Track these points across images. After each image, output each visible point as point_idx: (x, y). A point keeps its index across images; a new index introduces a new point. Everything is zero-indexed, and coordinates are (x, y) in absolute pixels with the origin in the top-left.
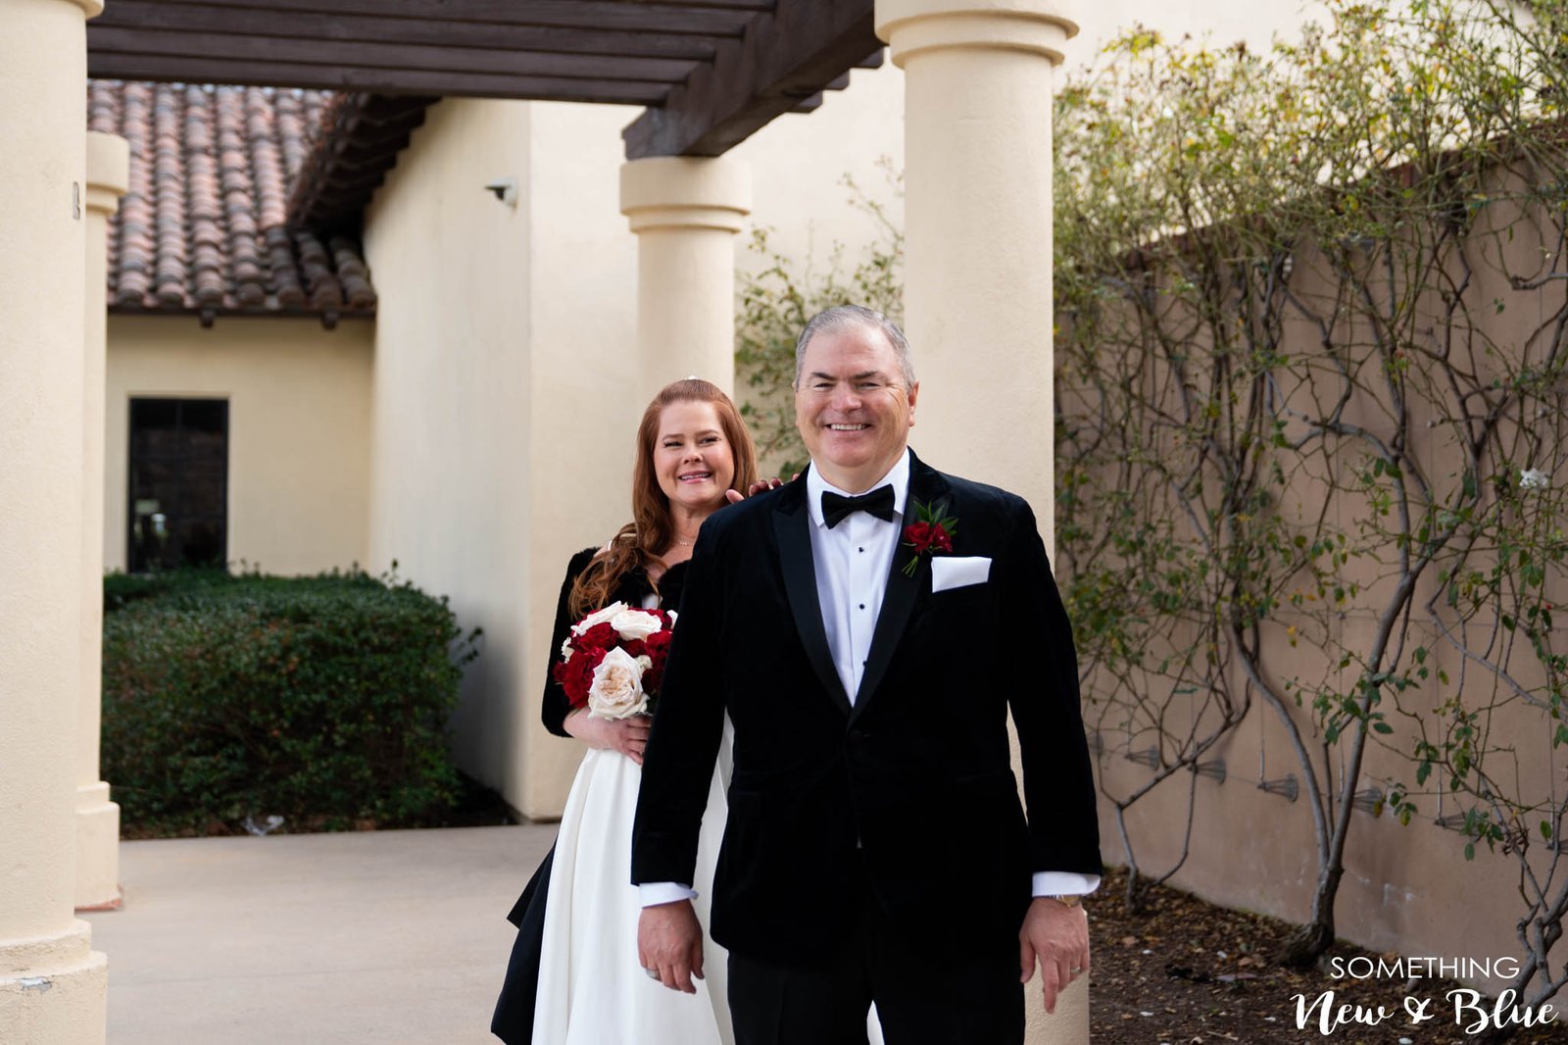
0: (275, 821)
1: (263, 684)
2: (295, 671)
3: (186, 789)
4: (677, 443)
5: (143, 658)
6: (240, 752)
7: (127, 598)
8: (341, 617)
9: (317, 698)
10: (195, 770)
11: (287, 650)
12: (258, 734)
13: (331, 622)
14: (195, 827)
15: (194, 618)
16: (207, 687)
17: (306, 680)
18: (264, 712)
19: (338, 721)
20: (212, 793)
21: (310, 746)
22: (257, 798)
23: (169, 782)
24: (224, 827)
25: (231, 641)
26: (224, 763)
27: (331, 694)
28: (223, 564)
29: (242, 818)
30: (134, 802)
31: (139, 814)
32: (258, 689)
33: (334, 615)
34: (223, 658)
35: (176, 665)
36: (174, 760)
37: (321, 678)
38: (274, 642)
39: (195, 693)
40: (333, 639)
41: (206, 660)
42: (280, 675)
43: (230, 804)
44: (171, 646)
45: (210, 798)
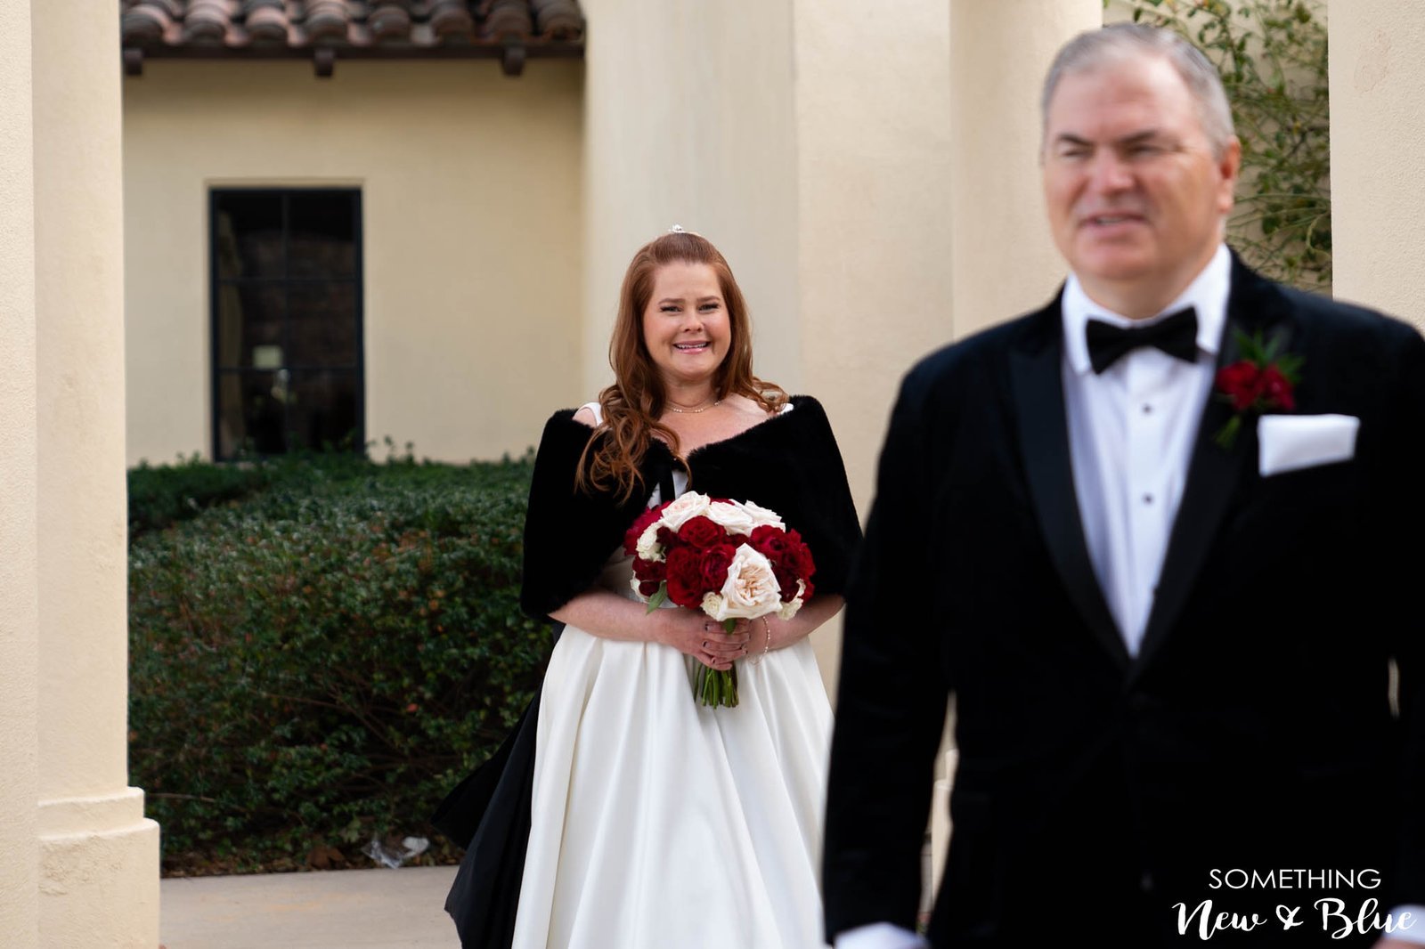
0: (415, 845)
1: (391, 633)
2: (440, 612)
3: (276, 796)
4: (674, 307)
5: (207, 595)
6: (358, 737)
7: (203, 502)
8: (509, 526)
9: (474, 652)
10: (289, 766)
11: (427, 578)
12: (386, 710)
13: (493, 534)
14: (292, 855)
15: (285, 531)
16: (304, 638)
17: (457, 625)
18: (395, 675)
19: (507, 688)
20: (316, 804)
21: (465, 727)
22: (387, 809)
23: (251, 785)
24: (337, 855)
25: (340, 565)
26: (333, 756)
27: (497, 647)
28: (359, 444)
29: (365, 841)
30: (197, 818)
31: (205, 835)
32: (383, 640)
33: (499, 524)
34: (329, 593)
35: (257, 605)
36: (257, 752)
37: (480, 622)
38: (407, 566)
39: (286, 646)
40: (496, 560)
41: (306, 597)
42: (417, 619)
43: (345, 820)
44: (249, 574)
45: (315, 810)
